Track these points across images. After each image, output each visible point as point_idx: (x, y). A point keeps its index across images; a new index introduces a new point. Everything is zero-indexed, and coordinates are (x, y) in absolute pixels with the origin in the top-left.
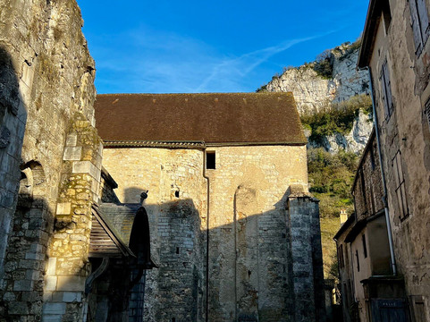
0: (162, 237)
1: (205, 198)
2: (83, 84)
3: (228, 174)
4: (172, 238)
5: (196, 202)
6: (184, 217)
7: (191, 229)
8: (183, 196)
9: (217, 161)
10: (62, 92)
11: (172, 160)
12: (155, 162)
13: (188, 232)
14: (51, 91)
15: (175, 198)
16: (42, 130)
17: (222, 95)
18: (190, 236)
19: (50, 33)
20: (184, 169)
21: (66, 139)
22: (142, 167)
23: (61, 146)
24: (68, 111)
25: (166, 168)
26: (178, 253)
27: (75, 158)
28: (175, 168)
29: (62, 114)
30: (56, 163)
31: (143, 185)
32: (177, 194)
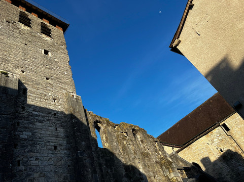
0: (228, 172)
1: (236, 144)
2: (157, 147)
3: (237, 129)
4: (233, 170)
5: (232, 149)
6: (231, 159)
7: (238, 162)
8: (225, 150)
9: (228, 126)
10: (152, 157)
11: (209, 138)
12: (204, 144)
13: (238, 164)
14: (150, 159)
15: (222, 153)
16: (154, 173)
17: (212, 97)
18: (240, 165)
19: (140, 142)
20: (216, 140)
21: (162, 169)
22: (200, 148)
23: (162, 172)
24: (158, 160)
25: (209, 143)
26: (240, 175)
27: (168, 174)
28: (213, 141)
29: (157, 162)
30: (164, 178)
31: (205, 155)
32: (221, 150)
